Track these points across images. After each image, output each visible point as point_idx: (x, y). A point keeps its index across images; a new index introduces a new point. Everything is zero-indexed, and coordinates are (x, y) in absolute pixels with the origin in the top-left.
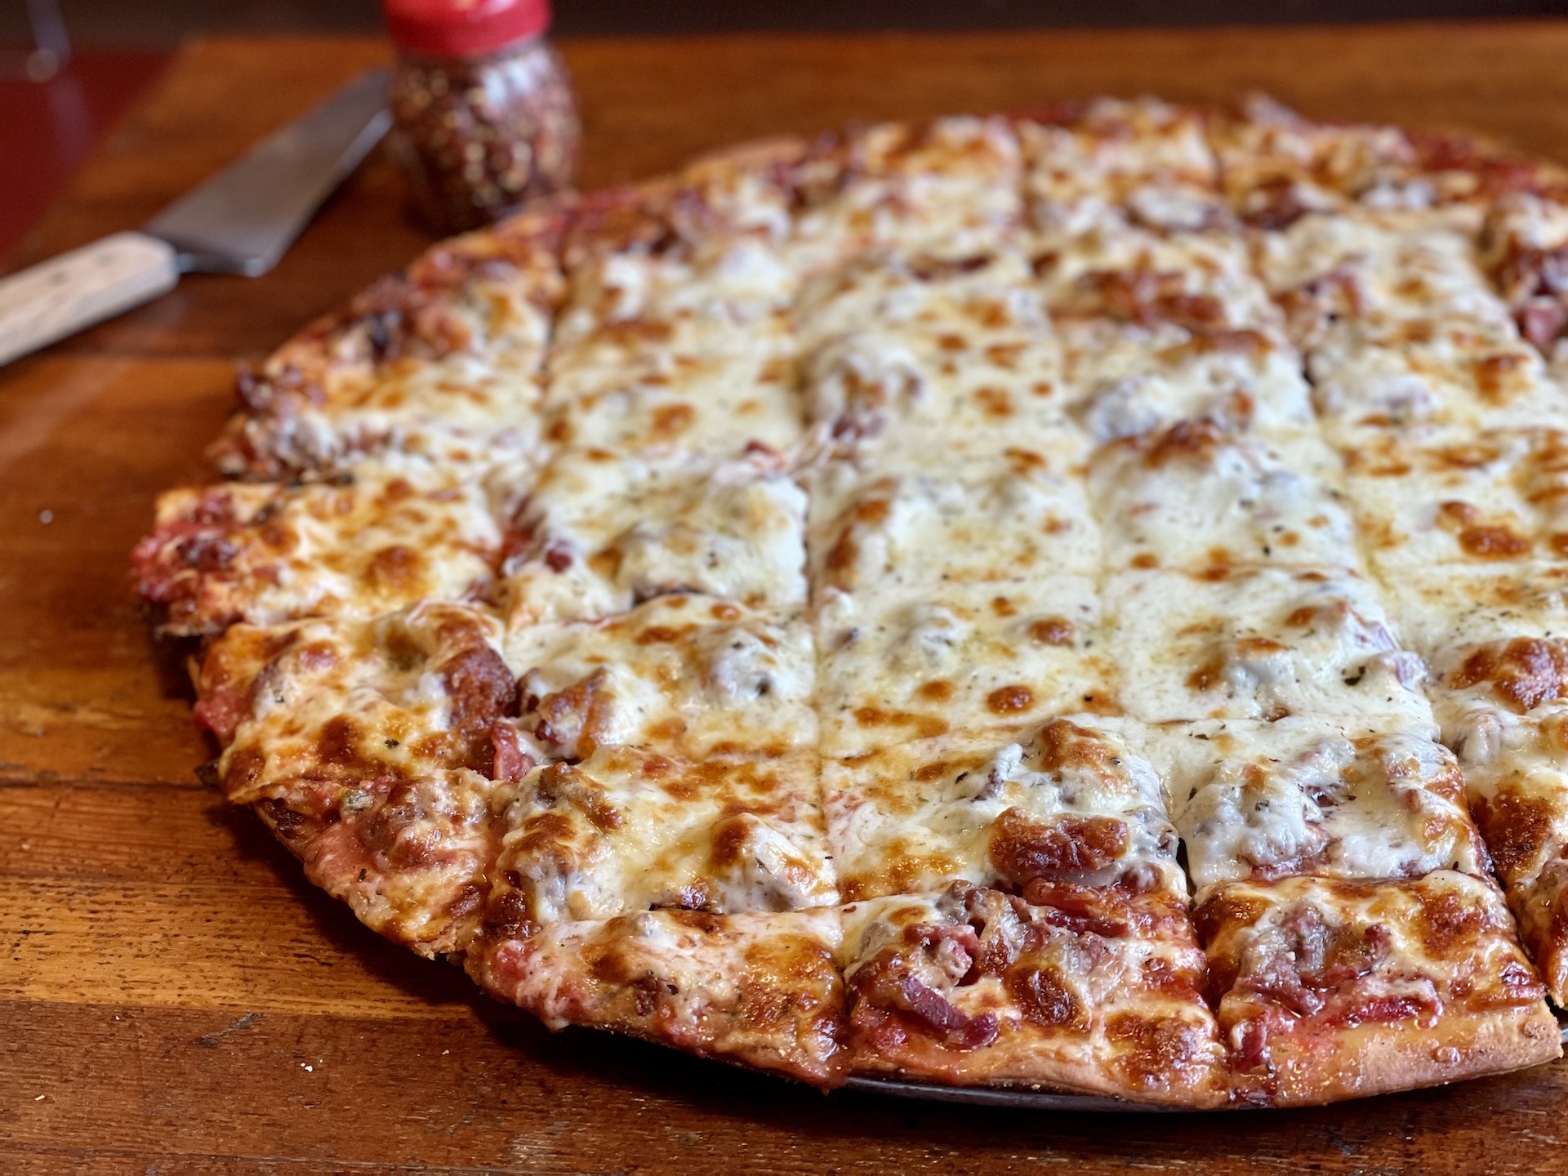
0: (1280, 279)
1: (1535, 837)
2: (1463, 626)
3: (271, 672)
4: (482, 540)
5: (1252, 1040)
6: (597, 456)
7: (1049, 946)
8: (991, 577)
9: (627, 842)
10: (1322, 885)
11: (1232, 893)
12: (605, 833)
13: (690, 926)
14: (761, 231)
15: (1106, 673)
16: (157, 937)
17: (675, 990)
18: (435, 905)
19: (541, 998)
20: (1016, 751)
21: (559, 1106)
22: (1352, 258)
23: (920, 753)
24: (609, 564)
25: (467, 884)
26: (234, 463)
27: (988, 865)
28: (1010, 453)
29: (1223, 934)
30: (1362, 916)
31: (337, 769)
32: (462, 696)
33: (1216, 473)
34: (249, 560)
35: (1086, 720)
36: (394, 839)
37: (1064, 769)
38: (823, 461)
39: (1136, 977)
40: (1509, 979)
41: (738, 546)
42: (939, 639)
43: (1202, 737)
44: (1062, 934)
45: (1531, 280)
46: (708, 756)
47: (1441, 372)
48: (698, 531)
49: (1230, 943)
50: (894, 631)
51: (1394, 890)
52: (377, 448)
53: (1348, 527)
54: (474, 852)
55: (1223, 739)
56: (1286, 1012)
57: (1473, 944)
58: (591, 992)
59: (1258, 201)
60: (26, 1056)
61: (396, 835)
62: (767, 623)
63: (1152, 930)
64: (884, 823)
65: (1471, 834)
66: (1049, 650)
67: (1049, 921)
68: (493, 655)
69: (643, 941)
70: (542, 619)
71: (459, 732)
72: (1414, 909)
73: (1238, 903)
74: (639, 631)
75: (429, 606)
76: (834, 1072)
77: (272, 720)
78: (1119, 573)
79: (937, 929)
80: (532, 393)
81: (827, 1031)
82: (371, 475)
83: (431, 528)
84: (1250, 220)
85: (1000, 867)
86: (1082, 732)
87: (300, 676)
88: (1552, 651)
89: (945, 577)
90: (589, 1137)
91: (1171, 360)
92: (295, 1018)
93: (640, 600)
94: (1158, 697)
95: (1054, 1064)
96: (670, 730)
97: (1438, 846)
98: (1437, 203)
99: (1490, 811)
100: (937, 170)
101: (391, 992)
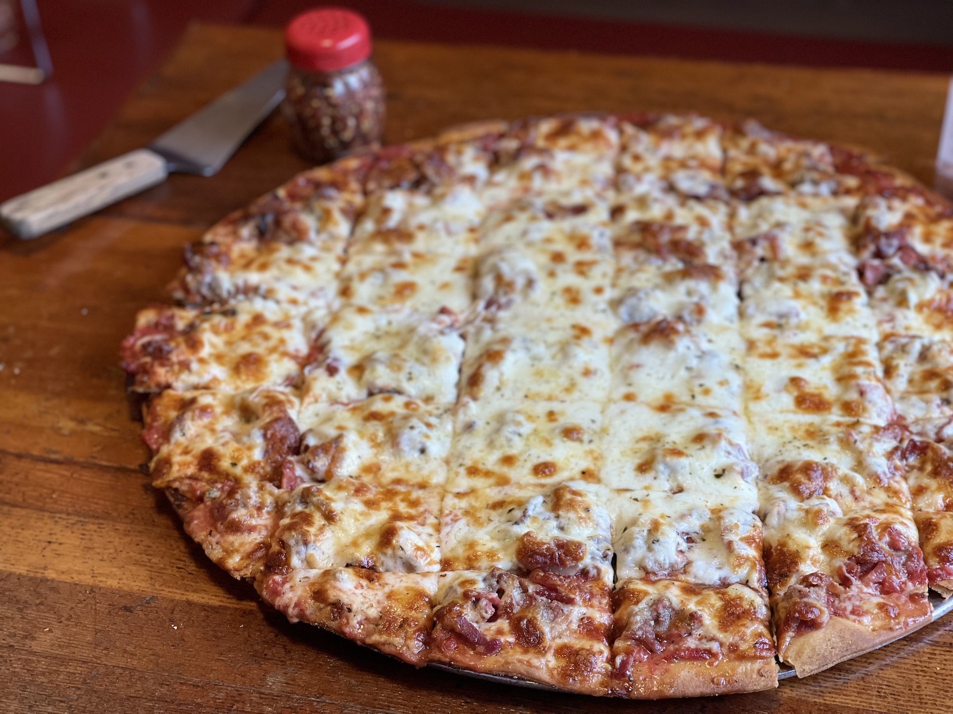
0: (741, 233)
1: (790, 571)
2: (783, 450)
3: (180, 419)
4: (297, 350)
5: (624, 664)
6: (362, 310)
7: (534, 606)
8: (550, 398)
9: (340, 529)
10: (678, 586)
11: (632, 586)
12: (330, 524)
13: (362, 577)
14: (470, 180)
15: (596, 459)
16: (112, 551)
17: (350, 610)
18: (244, 552)
19: (287, 607)
20: (540, 499)
21: (291, 659)
22: (780, 225)
23: (494, 494)
24: (357, 373)
25: (260, 543)
26: (179, 295)
27: (515, 560)
28: (574, 327)
29: (623, 607)
30: (692, 606)
31: (205, 475)
32: (272, 442)
33: (676, 350)
34: (178, 356)
35: (579, 485)
36: (227, 517)
37: (561, 513)
38: (478, 322)
39: (574, 626)
40: (757, 645)
41: (424, 369)
42: (514, 433)
43: (636, 500)
44: (542, 600)
45: (872, 248)
46: (389, 485)
47: (810, 298)
48: (404, 360)
49: (625, 613)
50: (494, 425)
51: (712, 593)
52: (251, 295)
53: (739, 386)
54: (266, 526)
55: (646, 502)
56: (645, 651)
57: (744, 625)
58: (310, 607)
59: (739, 183)
60: (42, 607)
61: (228, 515)
62: (430, 415)
63: (588, 603)
64: (469, 531)
65: (758, 566)
66: (570, 444)
67: (537, 593)
68: (290, 421)
69: (338, 584)
70: (319, 400)
71: (267, 461)
72: (719, 604)
73: (633, 592)
74: (366, 413)
75: (262, 391)
76: (420, 660)
77: (177, 444)
78: (615, 402)
79: (479, 593)
80: (336, 267)
81: (419, 639)
82: (246, 309)
83: (272, 343)
84: (734, 193)
85: (520, 560)
86: (575, 493)
87: (195, 423)
88: (823, 469)
89: (526, 396)
90: (303, 677)
91: (669, 279)
92: (173, 601)
93: (371, 394)
94: (619, 475)
95: (525, 667)
96: (372, 469)
97: (740, 570)
98: (835, 193)
99: (772, 553)
100: (572, 148)
101: (220, 592)
